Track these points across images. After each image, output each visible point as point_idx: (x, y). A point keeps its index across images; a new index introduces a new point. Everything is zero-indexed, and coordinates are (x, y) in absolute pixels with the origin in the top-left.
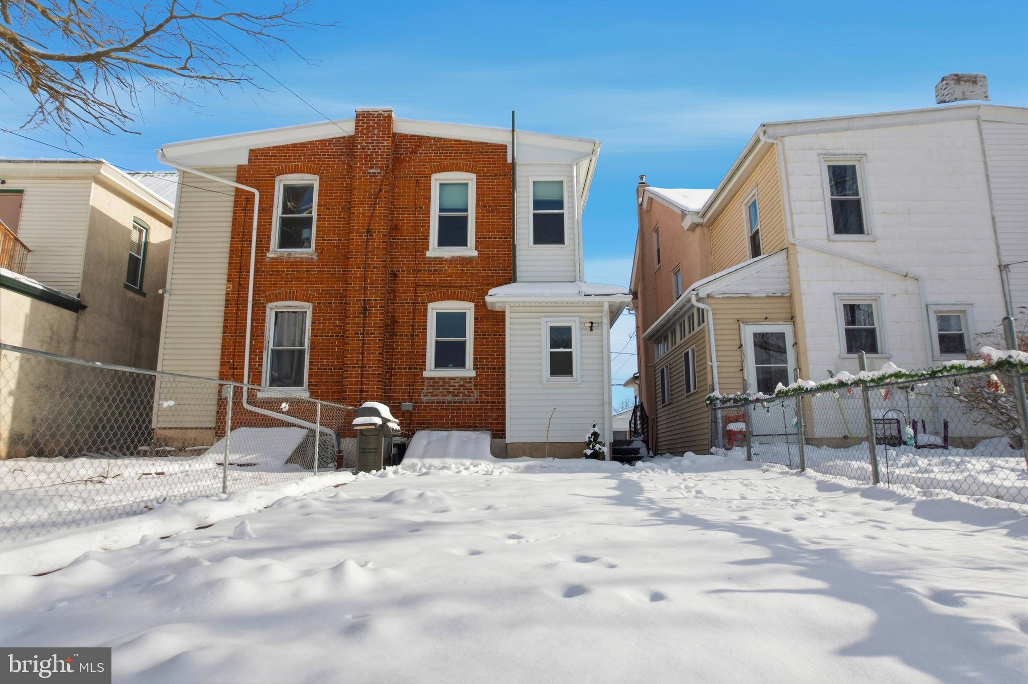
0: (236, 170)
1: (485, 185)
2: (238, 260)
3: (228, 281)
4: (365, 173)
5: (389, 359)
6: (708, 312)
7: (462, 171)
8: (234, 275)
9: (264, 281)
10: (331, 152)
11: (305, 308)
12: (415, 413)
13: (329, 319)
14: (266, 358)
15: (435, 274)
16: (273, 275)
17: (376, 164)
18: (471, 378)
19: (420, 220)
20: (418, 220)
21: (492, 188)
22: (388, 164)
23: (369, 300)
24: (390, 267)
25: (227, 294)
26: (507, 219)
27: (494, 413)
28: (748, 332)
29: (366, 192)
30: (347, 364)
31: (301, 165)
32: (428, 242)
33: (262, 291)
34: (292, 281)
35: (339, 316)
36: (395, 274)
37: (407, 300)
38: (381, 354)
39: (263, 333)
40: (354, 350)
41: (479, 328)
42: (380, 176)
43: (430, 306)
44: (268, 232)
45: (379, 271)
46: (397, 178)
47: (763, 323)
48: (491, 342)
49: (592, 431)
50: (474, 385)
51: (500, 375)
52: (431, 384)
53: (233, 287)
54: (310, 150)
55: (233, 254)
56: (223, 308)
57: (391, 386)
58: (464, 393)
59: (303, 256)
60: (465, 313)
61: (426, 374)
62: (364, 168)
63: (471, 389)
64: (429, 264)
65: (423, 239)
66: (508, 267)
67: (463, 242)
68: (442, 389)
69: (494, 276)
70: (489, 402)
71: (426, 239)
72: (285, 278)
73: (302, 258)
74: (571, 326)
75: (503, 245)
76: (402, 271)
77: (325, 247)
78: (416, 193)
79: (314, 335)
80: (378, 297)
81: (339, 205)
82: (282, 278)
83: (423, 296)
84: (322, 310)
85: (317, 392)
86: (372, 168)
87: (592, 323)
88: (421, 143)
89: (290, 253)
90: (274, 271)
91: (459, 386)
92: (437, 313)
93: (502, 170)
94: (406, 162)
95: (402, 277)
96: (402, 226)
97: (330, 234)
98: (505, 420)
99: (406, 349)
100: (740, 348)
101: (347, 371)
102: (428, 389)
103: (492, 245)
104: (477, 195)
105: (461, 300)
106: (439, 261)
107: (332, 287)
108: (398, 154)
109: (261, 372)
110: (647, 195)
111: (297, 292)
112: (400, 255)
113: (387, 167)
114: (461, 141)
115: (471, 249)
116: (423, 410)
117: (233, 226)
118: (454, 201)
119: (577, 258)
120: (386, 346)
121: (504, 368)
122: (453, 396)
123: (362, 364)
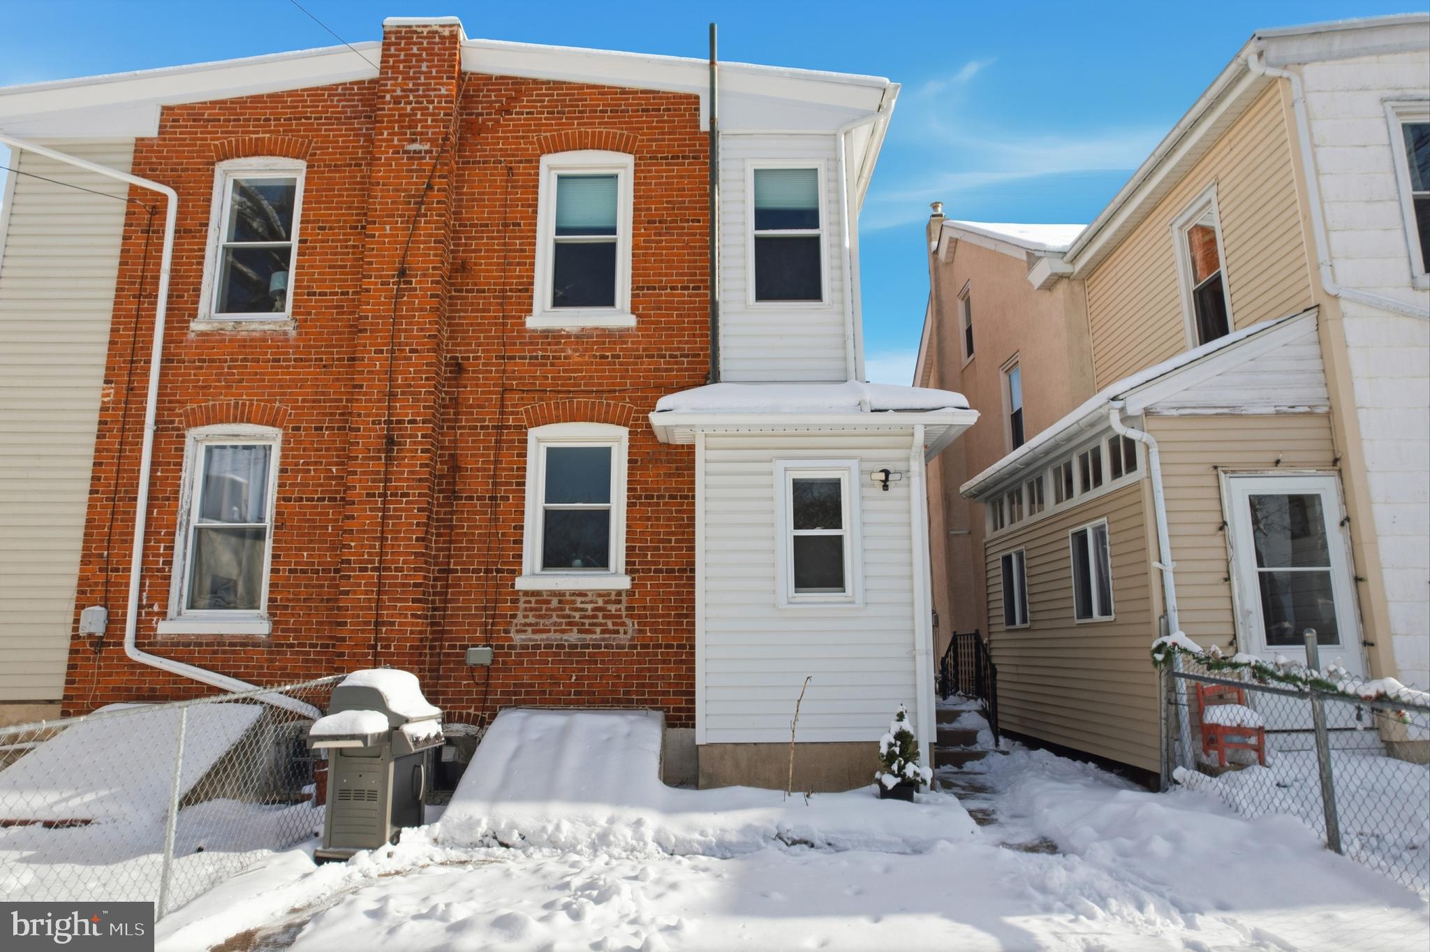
0: (132, 148)
1: (651, 178)
2: (129, 336)
3: (106, 382)
4: (398, 153)
5: (442, 549)
6: (1147, 447)
7: (605, 149)
8: (120, 368)
9: (183, 381)
10: (332, 112)
11: (268, 439)
12: (498, 670)
13: (316, 463)
14: (182, 547)
15: (545, 365)
16: (201, 368)
17: (421, 134)
18: (619, 593)
19: (515, 251)
20: (510, 251)
21: (668, 184)
22: (447, 134)
23: (399, 422)
24: (448, 351)
25: (104, 409)
26: (700, 247)
27: (669, 670)
28: (1238, 493)
29: (398, 190)
30: (348, 562)
31: (270, 139)
32: (531, 297)
33: (178, 402)
34: (241, 381)
35: (338, 457)
36: (458, 365)
37: (484, 420)
38: (423, 539)
39: (177, 492)
40: (365, 531)
41: (639, 482)
42: (430, 158)
43: (534, 434)
44: (195, 277)
45: (422, 358)
46: (468, 163)
47: (1271, 473)
48: (663, 512)
49: (895, 727)
50: (628, 609)
51: (684, 586)
52: (533, 605)
53: (116, 394)
54: (289, 107)
55: (119, 323)
56: (93, 440)
57: (445, 609)
58: (605, 624)
59: (266, 327)
60: (608, 450)
61: (521, 584)
62: (396, 142)
63: (620, 617)
64: (531, 344)
65: (520, 291)
66: (702, 349)
67: (606, 298)
68: (558, 616)
69: (671, 370)
70: (659, 646)
71: (527, 290)
72: (228, 374)
73: (265, 331)
74: (839, 480)
75: (691, 302)
76: (476, 358)
77: (314, 307)
78: (507, 193)
79: (283, 498)
80: (418, 414)
81: (345, 221)
82: (221, 374)
83: (517, 413)
84: (300, 442)
85: (287, 622)
86: (414, 141)
87: (887, 473)
88: (518, 91)
89: (238, 323)
90: (204, 361)
91: (594, 609)
92: (550, 450)
93: (689, 146)
94: (487, 130)
95: (474, 372)
96: (476, 264)
97: (324, 280)
98: (693, 685)
99: (480, 527)
100: (1221, 529)
101: (349, 577)
102: (526, 617)
103: (666, 302)
104: (635, 197)
105: (598, 421)
106: (552, 337)
107: (323, 394)
108: (471, 114)
109: (169, 577)
110: (947, 234)
111: (251, 405)
112: (471, 325)
113: (446, 139)
114: (603, 87)
115: (622, 311)
116: (515, 662)
117: (121, 264)
118: (586, 211)
119: (850, 332)
120: (438, 520)
121: (693, 571)
122: (580, 631)
123: (380, 562)
